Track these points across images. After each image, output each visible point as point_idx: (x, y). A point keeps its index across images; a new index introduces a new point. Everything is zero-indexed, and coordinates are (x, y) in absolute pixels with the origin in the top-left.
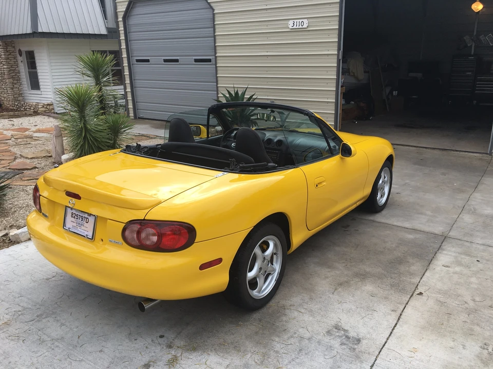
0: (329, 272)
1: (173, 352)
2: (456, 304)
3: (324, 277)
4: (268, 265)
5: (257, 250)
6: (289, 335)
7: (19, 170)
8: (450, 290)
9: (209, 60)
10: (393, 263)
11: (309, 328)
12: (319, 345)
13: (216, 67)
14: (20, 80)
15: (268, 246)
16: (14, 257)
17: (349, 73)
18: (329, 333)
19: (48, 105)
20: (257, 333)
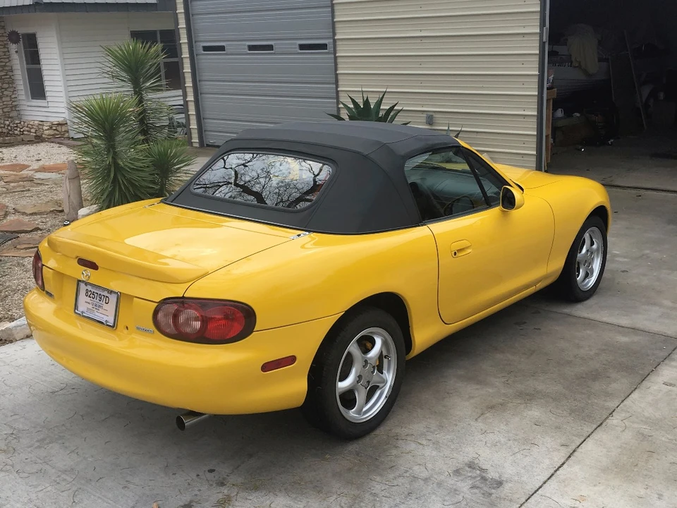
0: (477, 389)
1: (226, 491)
2: (668, 438)
3: (467, 396)
4: (373, 372)
5: (353, 348)
6: (397, 474)
7: (12, 232)
8: (665, 418)
9: (324, 46)
10: (584, 378)
11: (429, 466)
12: (439, 487)
13: (336, 58)
14: (13, 83)
15: (373, 343)
16: (5, 362)
17: (572, 62)
18: (457, 472)
19: (59, 124)
20: (350, 470)
